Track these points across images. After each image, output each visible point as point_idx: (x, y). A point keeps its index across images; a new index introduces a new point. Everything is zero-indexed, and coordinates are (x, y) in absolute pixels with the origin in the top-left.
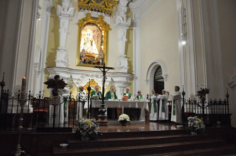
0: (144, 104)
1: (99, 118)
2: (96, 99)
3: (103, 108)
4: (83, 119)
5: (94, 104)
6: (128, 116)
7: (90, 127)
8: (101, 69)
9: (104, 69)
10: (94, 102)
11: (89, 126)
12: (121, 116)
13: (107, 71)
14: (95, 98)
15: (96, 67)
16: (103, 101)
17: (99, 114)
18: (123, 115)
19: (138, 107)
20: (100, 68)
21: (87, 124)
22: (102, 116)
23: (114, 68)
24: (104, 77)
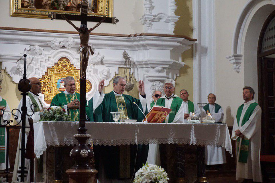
0: (218, 132)
2: (60, 119)
3: (83, 147)
5: (54, 136)
6: (163, 170)
8: (74, 22)
10: (54, 128)
12: (140, 170)
13: (92, 29)
14: (58, 115)
15: (59, 17)
16: (82, 125)
18: (148, 169)
19: (197, 140)
22: (78, 173)
23: (116, 19)
24: (83, 47)
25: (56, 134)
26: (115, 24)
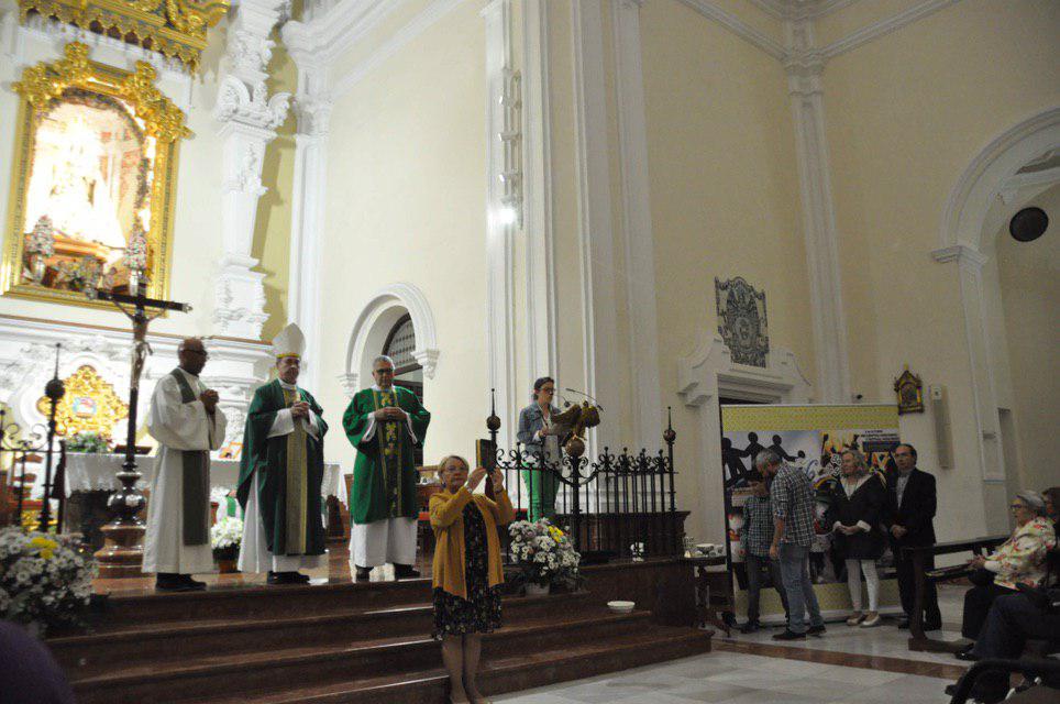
1: (107, 540)
2: (94, 450)
3: (130, 492)
4: (14, 534)
7: (52, 569)
9: (140, 308)
10: (83, 464)
11: (45, 566)
13: (152, 318)
14: (90, 444)
16: (130, 459)
20: (118, 299)
21: (37, 556)
22: (122, 530)
23: (188, 306)
24: (138, 343)
25: (86, 473)
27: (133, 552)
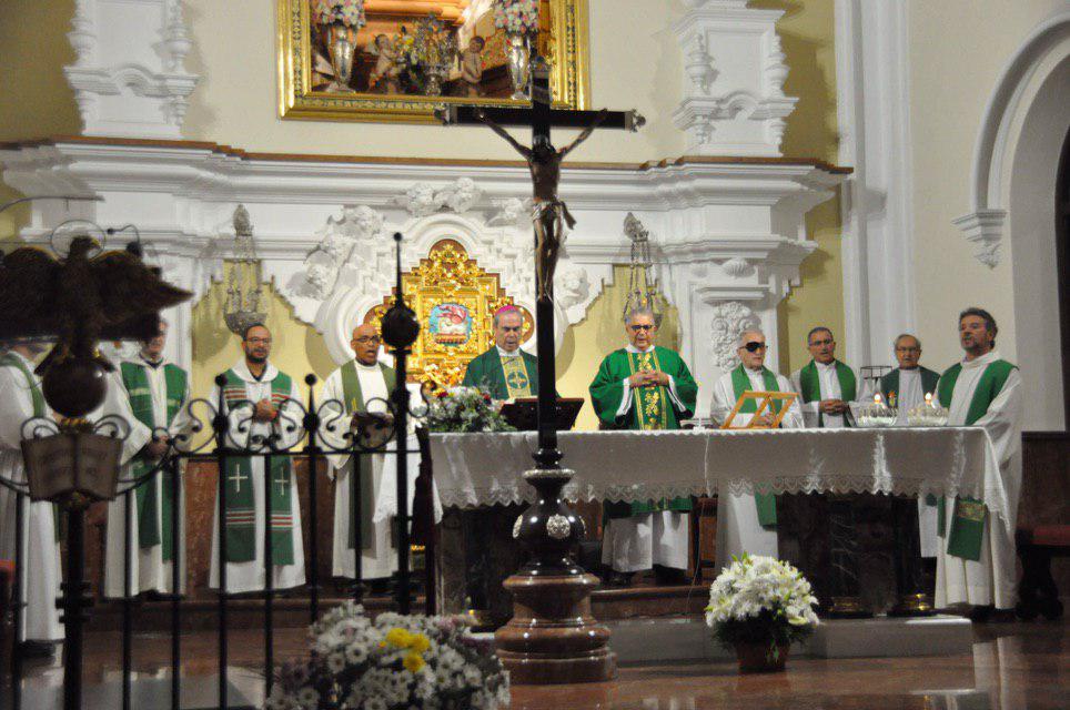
0: (960, 451)
1: (518, 608)
2: (478, 425)
3: (551, 509)
4: (352, 623)
5: (461, 475)
6: (795, 573)
7: (427, 691)
8: (513, 131)
9: (541, 132)
10: (461, 454)
11: (412, 687)
12: (726, 576)
13: (565, 151)
14: (470, 415)
15: (466, 116)
16: (548, 442)
17: (519, 567)
18: (751, 570)
19: (896, 479)
20: (499, 119)
21: (397, 666)
22: (544, 586)
23: (637, 115)
25: (466, 472)
26: (635, 130)
27: (568, 631)
